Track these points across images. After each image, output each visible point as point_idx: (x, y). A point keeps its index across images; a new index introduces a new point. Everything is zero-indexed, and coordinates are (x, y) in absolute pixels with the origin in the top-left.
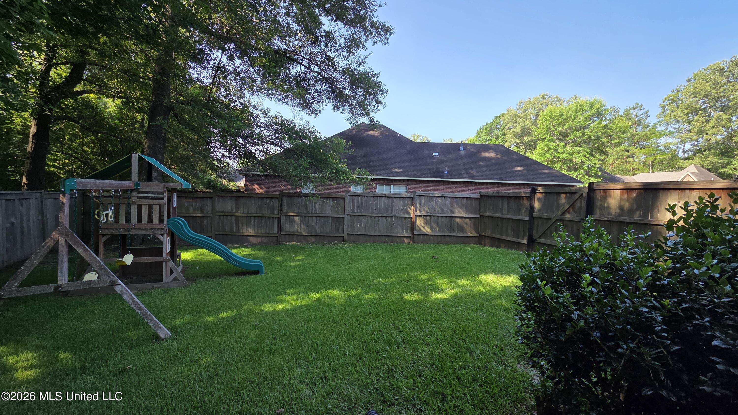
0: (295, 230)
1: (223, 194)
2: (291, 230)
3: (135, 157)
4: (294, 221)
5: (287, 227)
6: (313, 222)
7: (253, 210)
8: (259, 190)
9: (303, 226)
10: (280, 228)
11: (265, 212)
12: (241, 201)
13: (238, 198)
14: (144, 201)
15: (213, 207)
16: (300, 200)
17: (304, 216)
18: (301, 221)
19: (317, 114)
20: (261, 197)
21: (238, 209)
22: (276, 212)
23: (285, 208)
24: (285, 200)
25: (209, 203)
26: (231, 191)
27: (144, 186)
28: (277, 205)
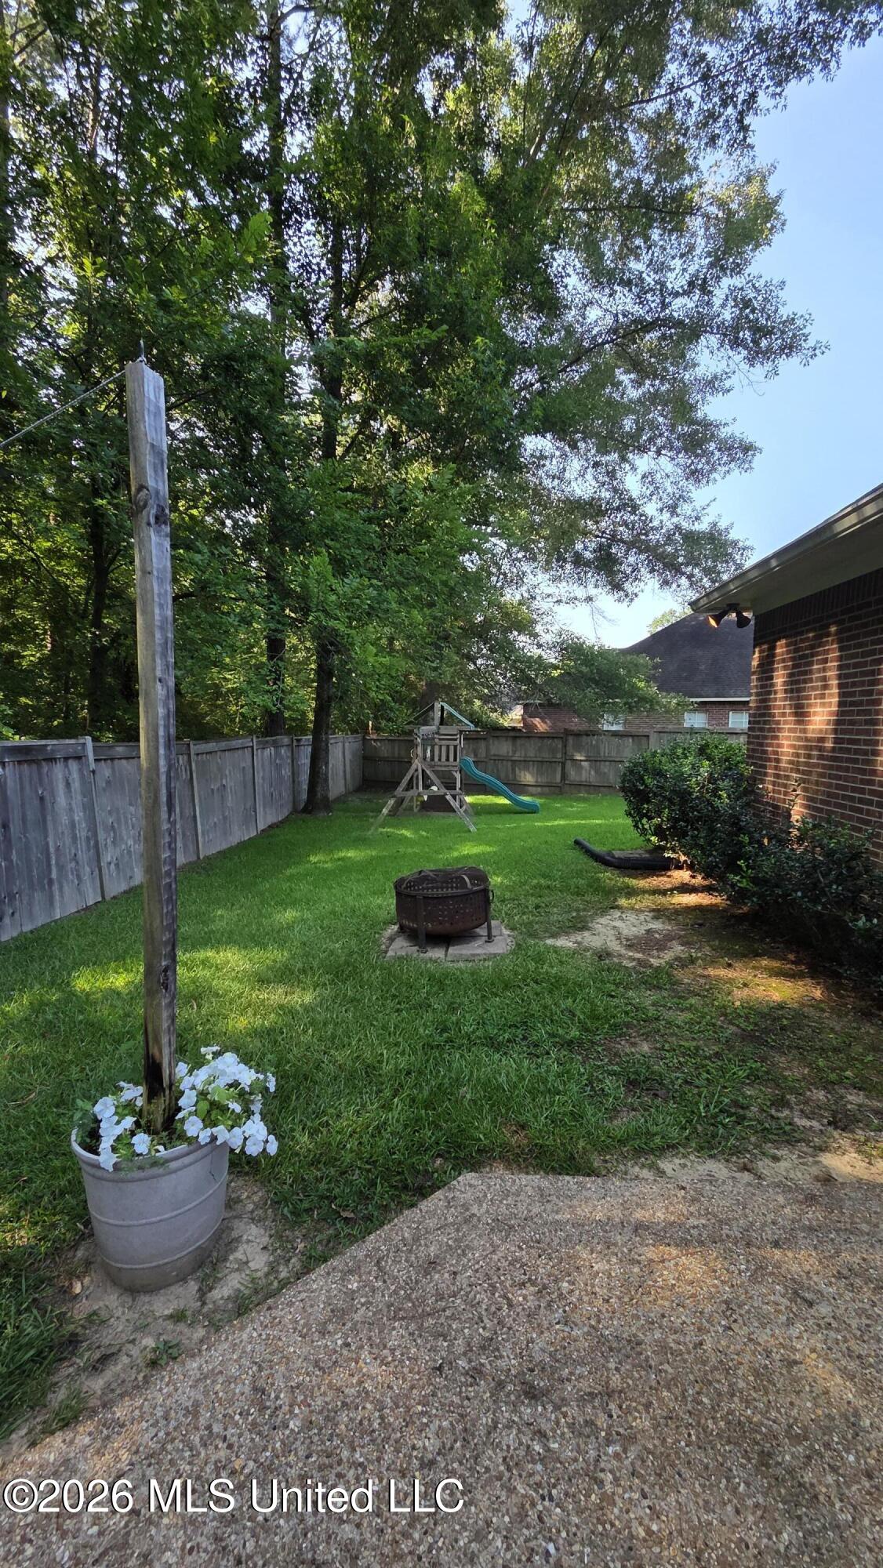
0: (583, 779)
1: (498, 733)
2: (577, 779)
3: (437, 706)
4: (581, 767)
5: (572, 774)
6: (605, 768)
7: (531, 754)
8: (541, 726)
9: (593, 773)
10: (564, 776)
11: (546, 755)
12: (519, 742)
13: (515, 738)
14: (443, 742)
15: (488, 750)
16: (589, 739)
17: (594, 761)
18: (591, 767)
19: (632, 600)
20: (542, 737)
21: (514, 752)
22: (559, 755)
23: (570, 748)
24: (571, 740)
25: (483, 744)
26: (506, 729)
27: (444, 730)
28: (560, 746)
